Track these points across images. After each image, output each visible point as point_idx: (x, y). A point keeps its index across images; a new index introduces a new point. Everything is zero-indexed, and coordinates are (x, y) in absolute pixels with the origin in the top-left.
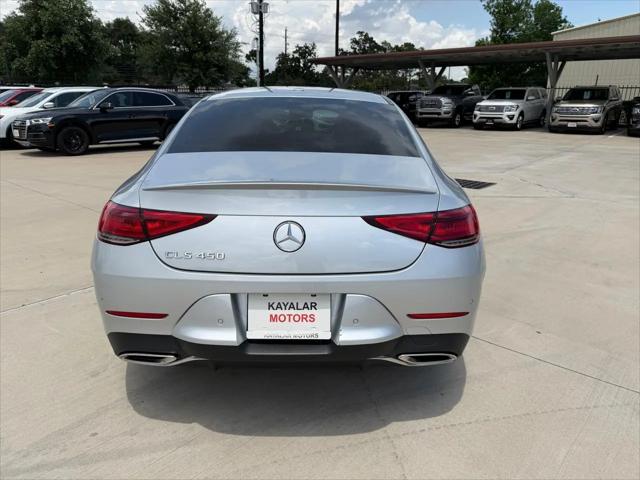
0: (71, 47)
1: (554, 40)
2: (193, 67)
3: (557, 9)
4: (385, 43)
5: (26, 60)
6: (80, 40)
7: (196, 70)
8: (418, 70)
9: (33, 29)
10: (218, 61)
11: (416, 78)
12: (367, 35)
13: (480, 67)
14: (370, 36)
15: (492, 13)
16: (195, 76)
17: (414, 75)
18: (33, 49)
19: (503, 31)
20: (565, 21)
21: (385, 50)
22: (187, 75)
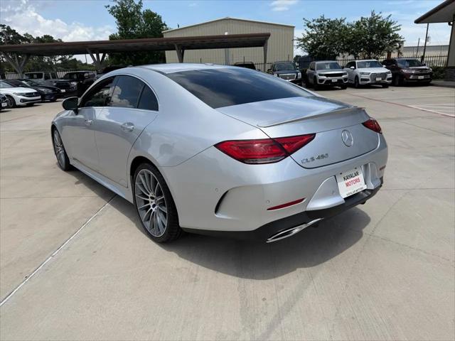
1: (165, 37)
3: (158, 16)
4: (27, 34)
8: (60, 57)
11: (60, 62)
12: (8, 28)
13: (117, 53)
14: (12, 29)
15: (116, 17)
17: (58, 60)
19: (126, 29)
20: (165, 25)
21: (29, 41)
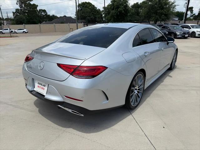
0: (120, 12)
2: (157, 15)
5: (109, 16)
6: (123, 9)
7: (157, 16)
9: (112, 8)
10: (166, 12)
16: (156, 18)
18: (111, 13)
22: (154, 18)
